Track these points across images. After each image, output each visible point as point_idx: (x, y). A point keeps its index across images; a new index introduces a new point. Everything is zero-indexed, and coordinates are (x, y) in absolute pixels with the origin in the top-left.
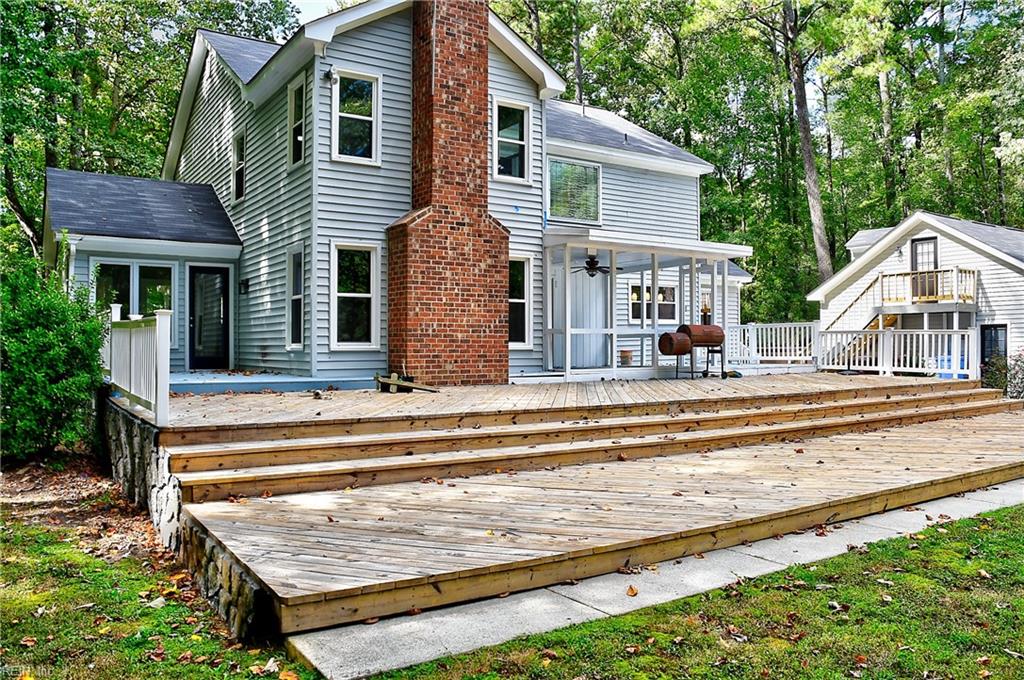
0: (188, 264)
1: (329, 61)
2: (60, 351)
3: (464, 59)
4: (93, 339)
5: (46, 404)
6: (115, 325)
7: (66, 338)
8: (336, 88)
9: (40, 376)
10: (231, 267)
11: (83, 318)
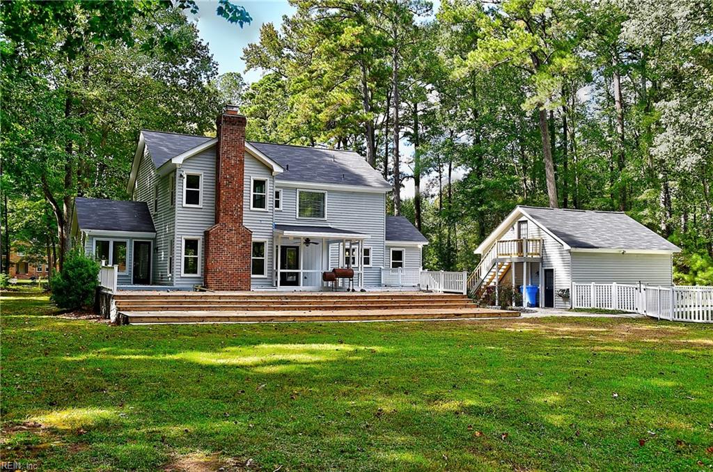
0: (133, 240)
1: (182, 169)
2: (86, 275)
3: (234, 167)
4: (96, 272)
5: (81, 292)
6: (103, 267)
7: (88, 271)
8: (185, 180)
9: (79, 283)
10: (152, 241)
11: (93, 265)
